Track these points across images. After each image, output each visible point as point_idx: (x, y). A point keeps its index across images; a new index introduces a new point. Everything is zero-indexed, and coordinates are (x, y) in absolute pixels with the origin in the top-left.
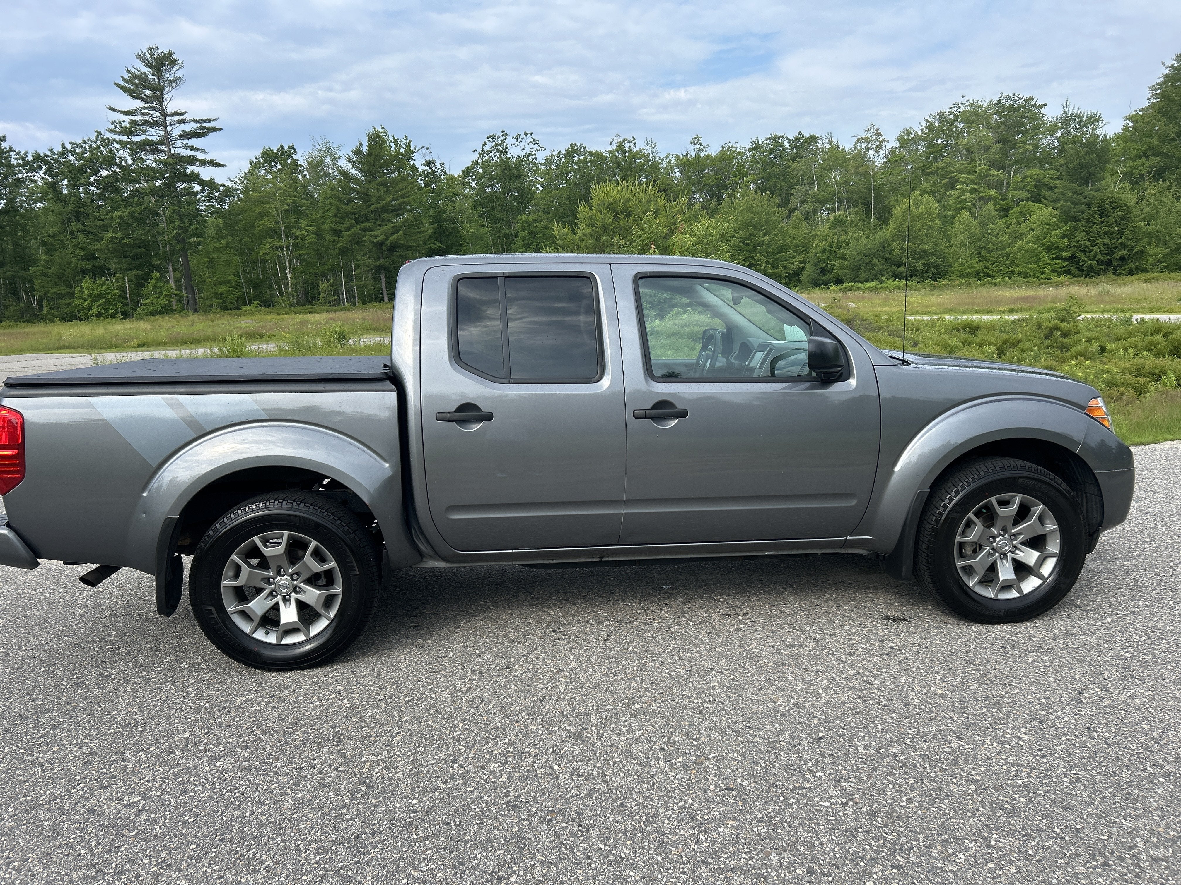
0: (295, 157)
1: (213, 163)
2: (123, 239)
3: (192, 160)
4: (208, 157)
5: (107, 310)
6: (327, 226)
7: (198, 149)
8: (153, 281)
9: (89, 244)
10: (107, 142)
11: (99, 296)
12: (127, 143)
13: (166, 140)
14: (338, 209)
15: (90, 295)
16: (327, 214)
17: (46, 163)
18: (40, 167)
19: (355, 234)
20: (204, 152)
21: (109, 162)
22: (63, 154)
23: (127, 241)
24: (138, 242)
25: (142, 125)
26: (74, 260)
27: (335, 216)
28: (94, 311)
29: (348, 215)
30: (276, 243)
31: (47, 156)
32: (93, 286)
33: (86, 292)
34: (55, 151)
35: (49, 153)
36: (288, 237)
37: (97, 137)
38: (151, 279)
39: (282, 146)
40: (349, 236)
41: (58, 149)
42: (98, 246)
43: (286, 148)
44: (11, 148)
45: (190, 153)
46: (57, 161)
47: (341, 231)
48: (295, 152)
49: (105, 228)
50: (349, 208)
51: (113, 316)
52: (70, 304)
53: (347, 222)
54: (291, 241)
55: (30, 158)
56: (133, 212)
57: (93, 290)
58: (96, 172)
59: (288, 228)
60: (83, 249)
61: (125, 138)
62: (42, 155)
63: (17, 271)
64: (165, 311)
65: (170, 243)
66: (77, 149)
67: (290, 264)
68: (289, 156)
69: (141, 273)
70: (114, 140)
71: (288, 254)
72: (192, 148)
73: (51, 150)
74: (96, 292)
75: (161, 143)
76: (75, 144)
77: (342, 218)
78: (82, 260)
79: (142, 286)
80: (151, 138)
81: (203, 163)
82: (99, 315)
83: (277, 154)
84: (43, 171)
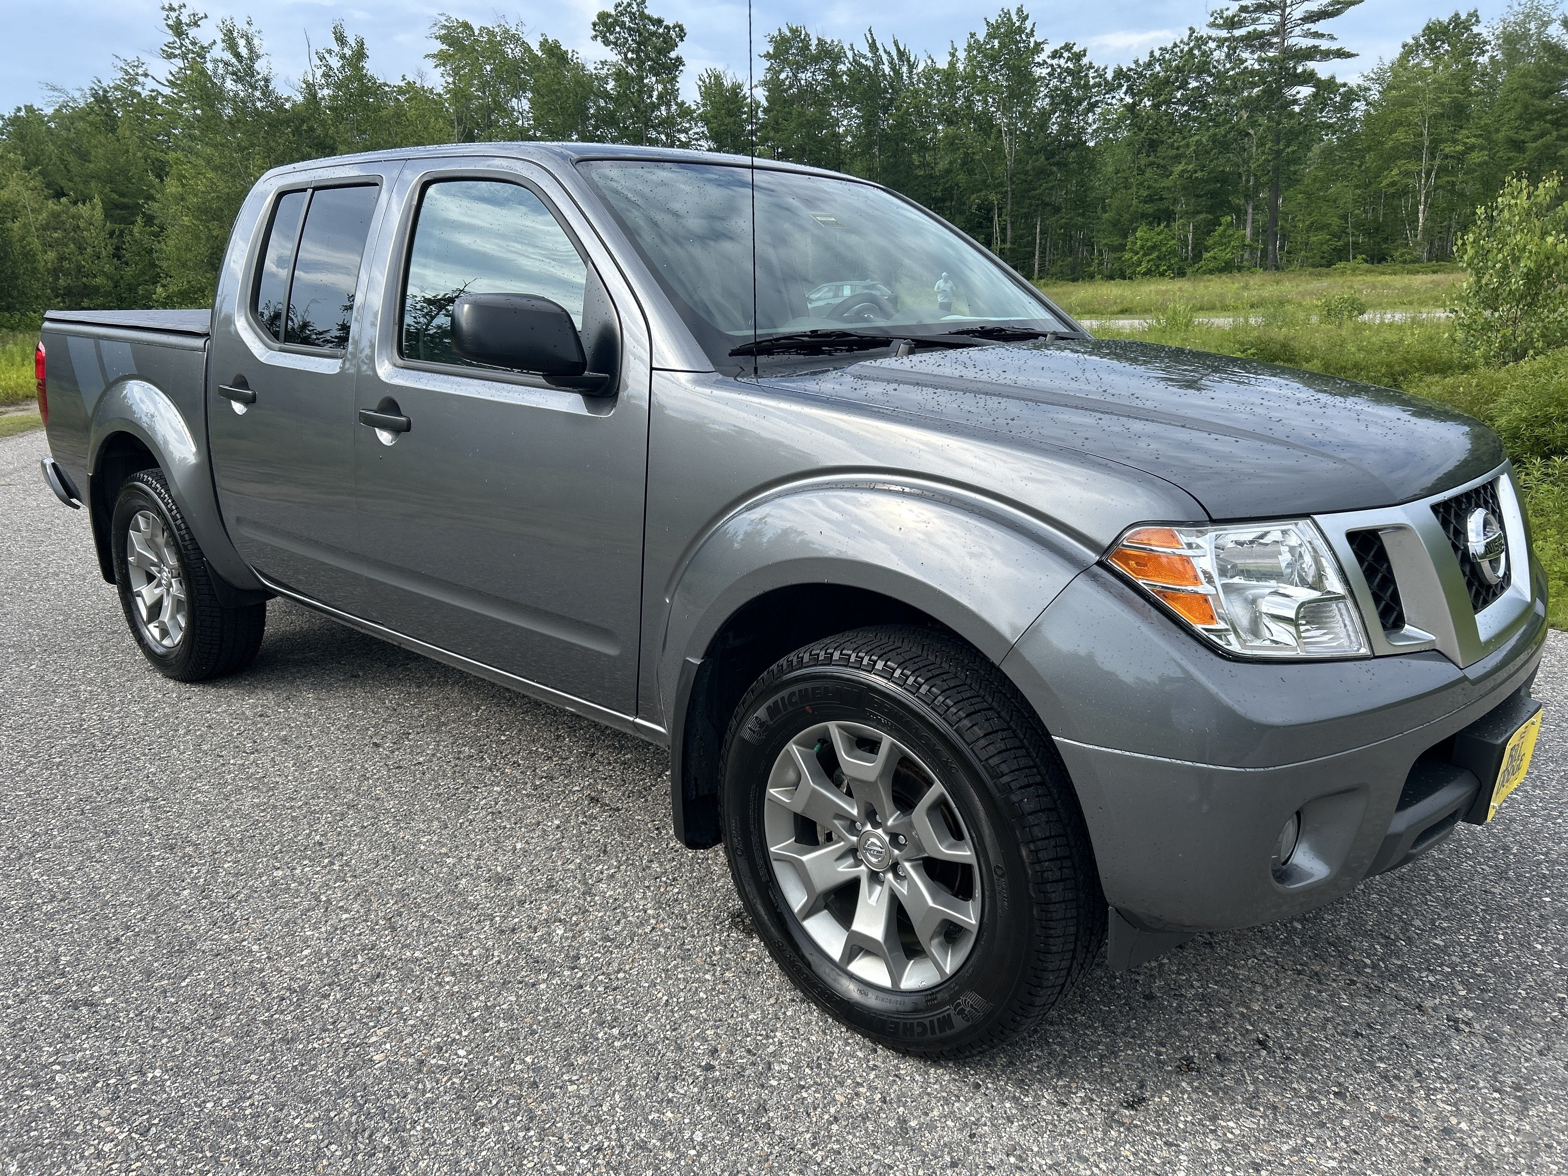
0: (1475, 30)
1: (1341, 54)
2: (1196, 172)
3: (1311, 54)
4: (1334, 46)
5: (1158, 267)
6: (1500, 136)
7: (1323, 36)
8: (1221, 228)
9: (1156, 181)
10: (1201, 41)
11: (1154, 248)
12: (1226, 39)
13: (1281, 30)
14: (1526, 107)
15: (1142, 247)
16: (1506, 116)
17: (1128, 77)
18: (1120, 86)
19: (1547, 147)
20: (1332, 38)
21: (1203, 68)
22: (1149, 65)
23: (1199, 174)
24: (1212, 175)
25: (1255, 11)
26: (1135, 202)
27: (1520, 117)
28: (1143, 268)
29: (1541, 115)
30: (1412, 167)
31: (1130, 70)
32: (1147, 236)
33: (1139, 243)
34: (1141, 62)
35: (1133, 66)
36: (1433, 157)
37: (1191, 36)
38: (1220, 225)
39: (1457, 14)
40: (1536, 149)
41: (1144, 59)
42: (1167, 183)
43: (1463, 17)
44: (1091, 63)
45: (1309, 42)
46: (1141, 75)
47: (1523, 142)
48: (1478, 21)
49: (1177, 159)
50: (1546, 104)
51: (1162, 275)
52: (1120, 258)
53: (1536, 128)
54: (1437, 162)
55: (1109, 76)
56: (1215, 135)
57: (1147, 240)
58: (1184, 85)
59: (1435, 143)
60: (1148, 188)
61: (1224, 34)
62: (1125, 70)
63: (1071, 218)
64: (1227, 268)
65: (1255, 175)
66: (1167, 56)
67: (1426, 198)
68: (1467, 29)
69: (1210, 217)
70: (1210, 38)
71: (1426, 181)
72: (1317, 35)
73: (1136, 62)
74: (1149, 244)
75: (1274, 33)
76: (1165, 49)
77: (1530, 121)
78: (1146, 202)
79: (1208, 233)
80: (1260, 28)
81: (1327, 55)
82: (1148, 273)
83: (1447, 27)
84: (1124, 89)
